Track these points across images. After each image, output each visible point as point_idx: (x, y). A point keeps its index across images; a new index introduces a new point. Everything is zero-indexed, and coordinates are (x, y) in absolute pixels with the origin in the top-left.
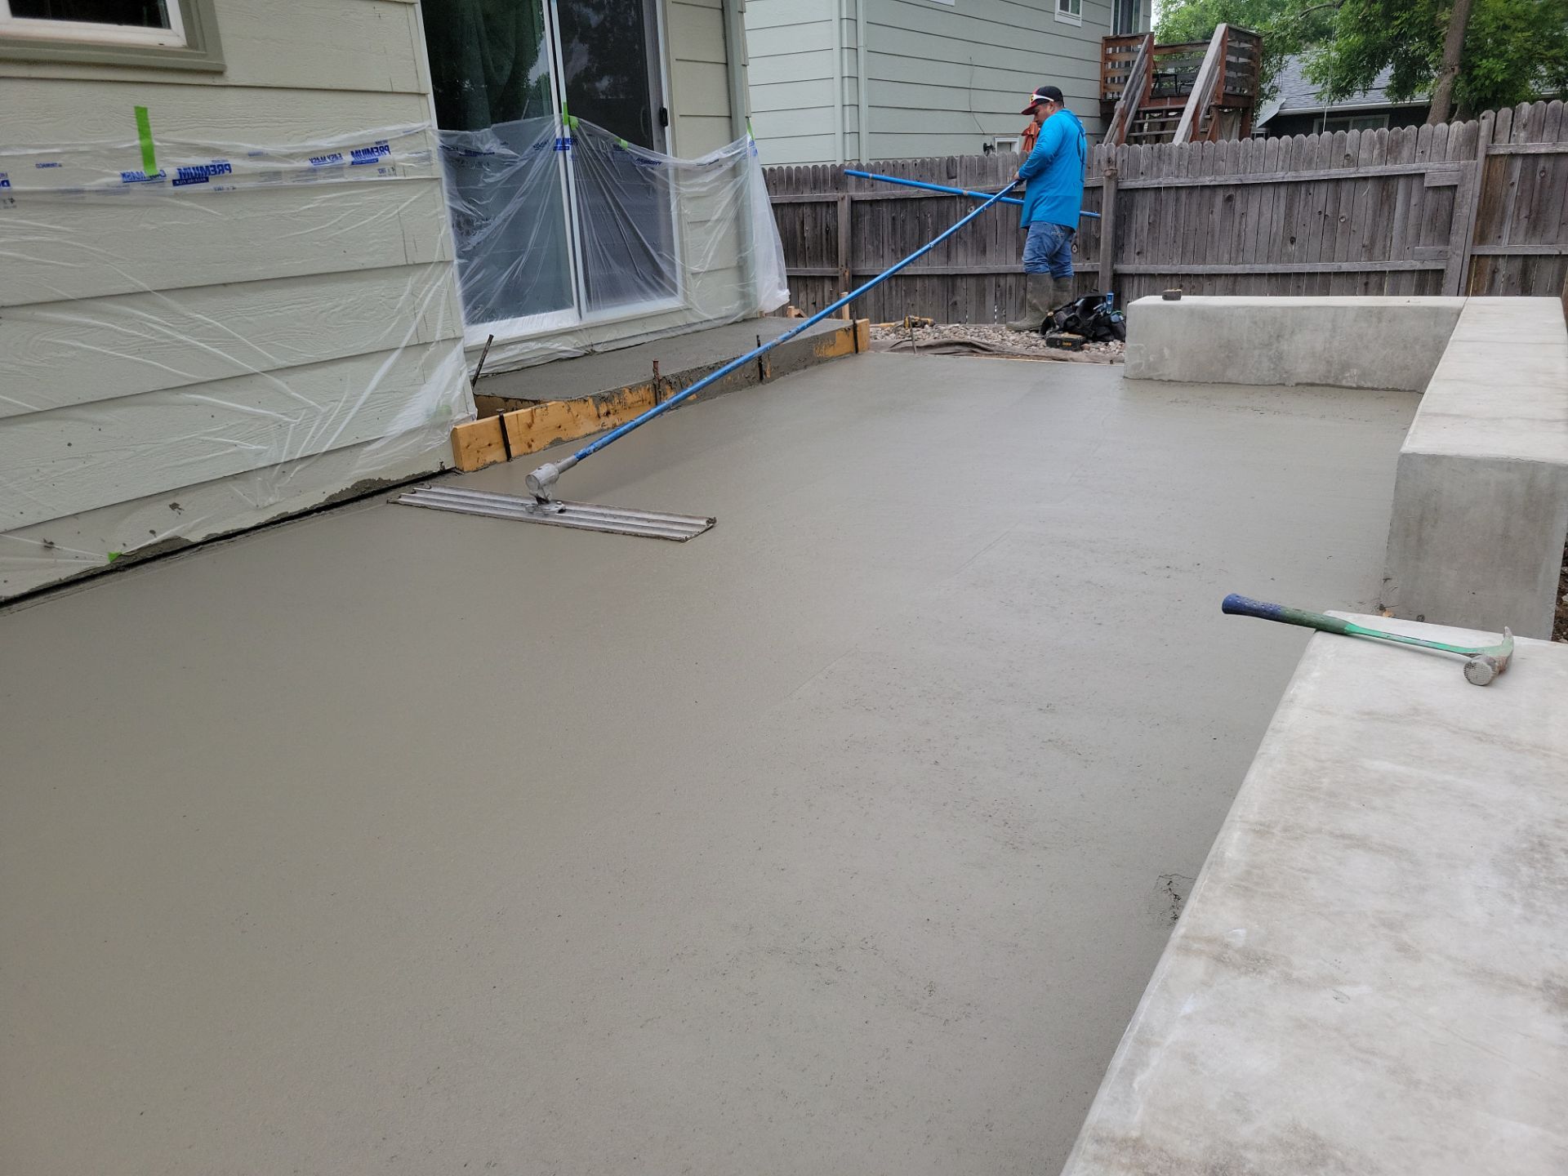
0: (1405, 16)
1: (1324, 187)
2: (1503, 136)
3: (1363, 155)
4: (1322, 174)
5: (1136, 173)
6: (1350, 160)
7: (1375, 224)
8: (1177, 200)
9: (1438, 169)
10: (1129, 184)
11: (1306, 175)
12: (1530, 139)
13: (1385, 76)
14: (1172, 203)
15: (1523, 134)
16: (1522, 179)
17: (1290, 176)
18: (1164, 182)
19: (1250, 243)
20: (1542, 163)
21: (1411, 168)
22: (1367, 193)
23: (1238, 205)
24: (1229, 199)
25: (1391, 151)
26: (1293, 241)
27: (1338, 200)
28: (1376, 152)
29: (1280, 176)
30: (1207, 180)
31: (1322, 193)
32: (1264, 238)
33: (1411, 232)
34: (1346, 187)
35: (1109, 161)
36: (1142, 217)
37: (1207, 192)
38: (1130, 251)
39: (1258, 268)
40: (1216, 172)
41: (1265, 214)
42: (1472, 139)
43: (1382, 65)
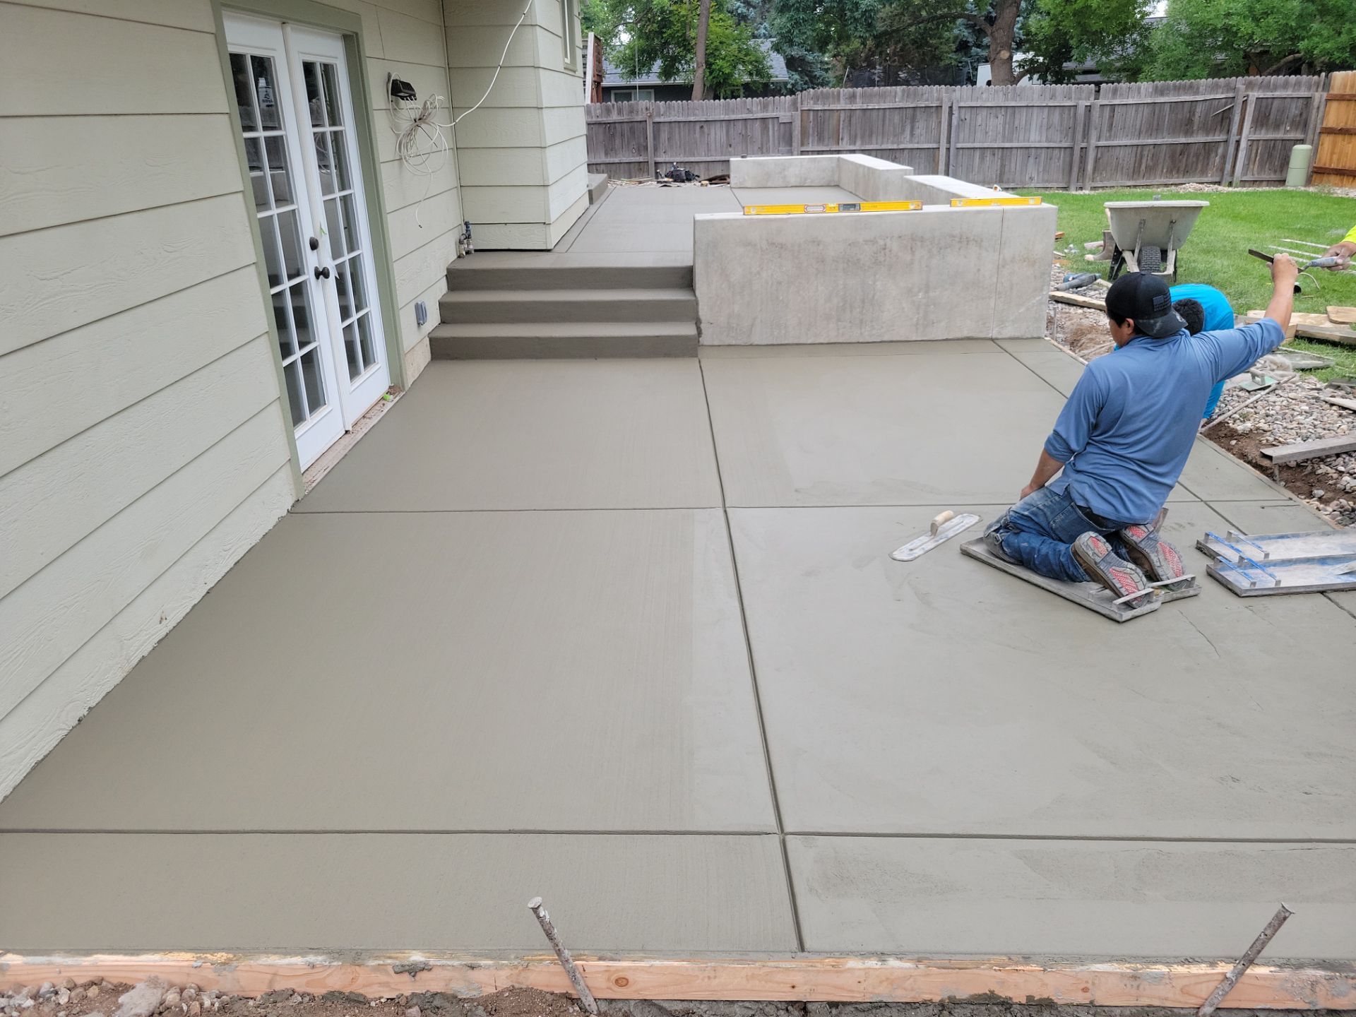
0: (669, 32)
1: (740, 122)
2: (805, 103)
3: (754, 109)
4: (739, 117)
5: (659, 115)
6: (750, 111)
7: (762, 138)
8: (679, 128)
9: (784, 116)
10: (657, 120)
11: (733, 117)
12: (815, 104)
13: (657, 65)
14: (677, 129)
15: (812, 102)
16: (814, 119)
17: (727, 118)
18: (673, 119)
19: (713, 147)
20: (820, 113)
21: (774, 115)
22: (758, 124)
23: (706, 130)
24: (702, 127)
25: (765, 107)
26: (730, 146)
27: (746, 128)
28: (759, 108)
29: (722, 117)
30: (692, 119)
31: (740, 124)
32: (718, 145)
33: (776, 142)
34: (749, 122)
35: (647, 109)
36: (664, 135)
37: (692, 124)
38: (661, 151)
39: (718, 158)
40: (695, 115)
41: (718, 134)
42: (794, 103)
43: (656, 61)
